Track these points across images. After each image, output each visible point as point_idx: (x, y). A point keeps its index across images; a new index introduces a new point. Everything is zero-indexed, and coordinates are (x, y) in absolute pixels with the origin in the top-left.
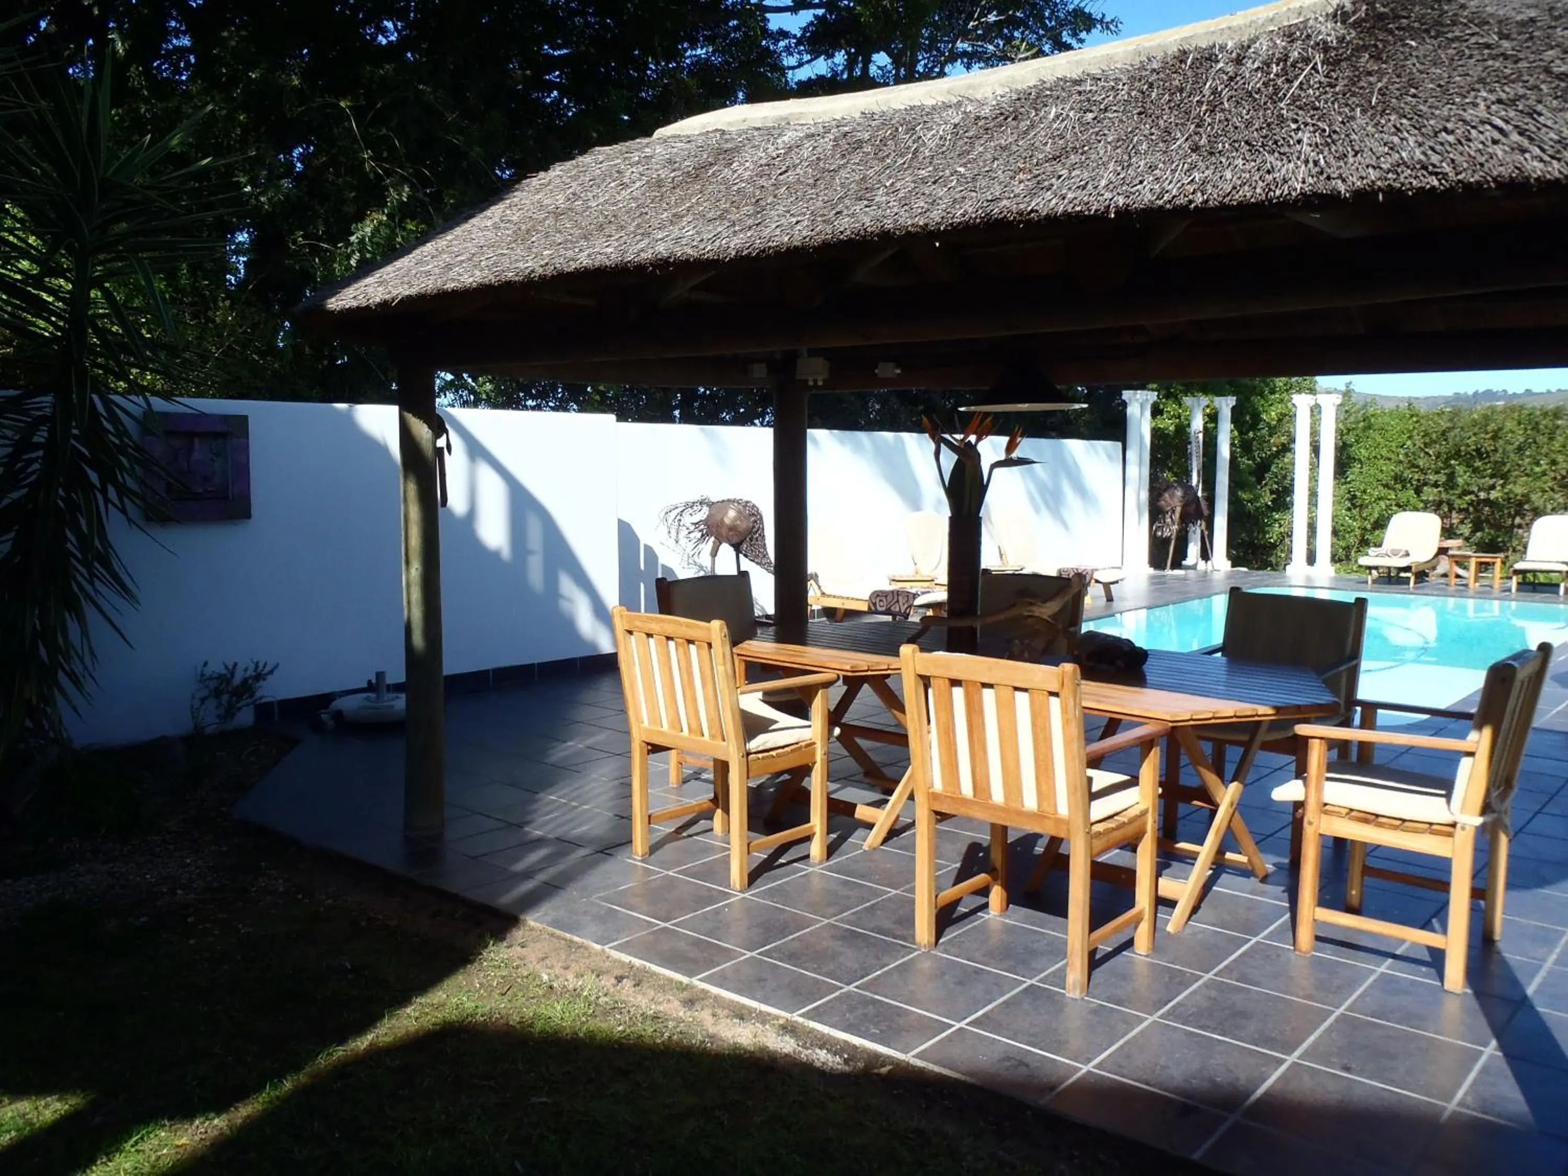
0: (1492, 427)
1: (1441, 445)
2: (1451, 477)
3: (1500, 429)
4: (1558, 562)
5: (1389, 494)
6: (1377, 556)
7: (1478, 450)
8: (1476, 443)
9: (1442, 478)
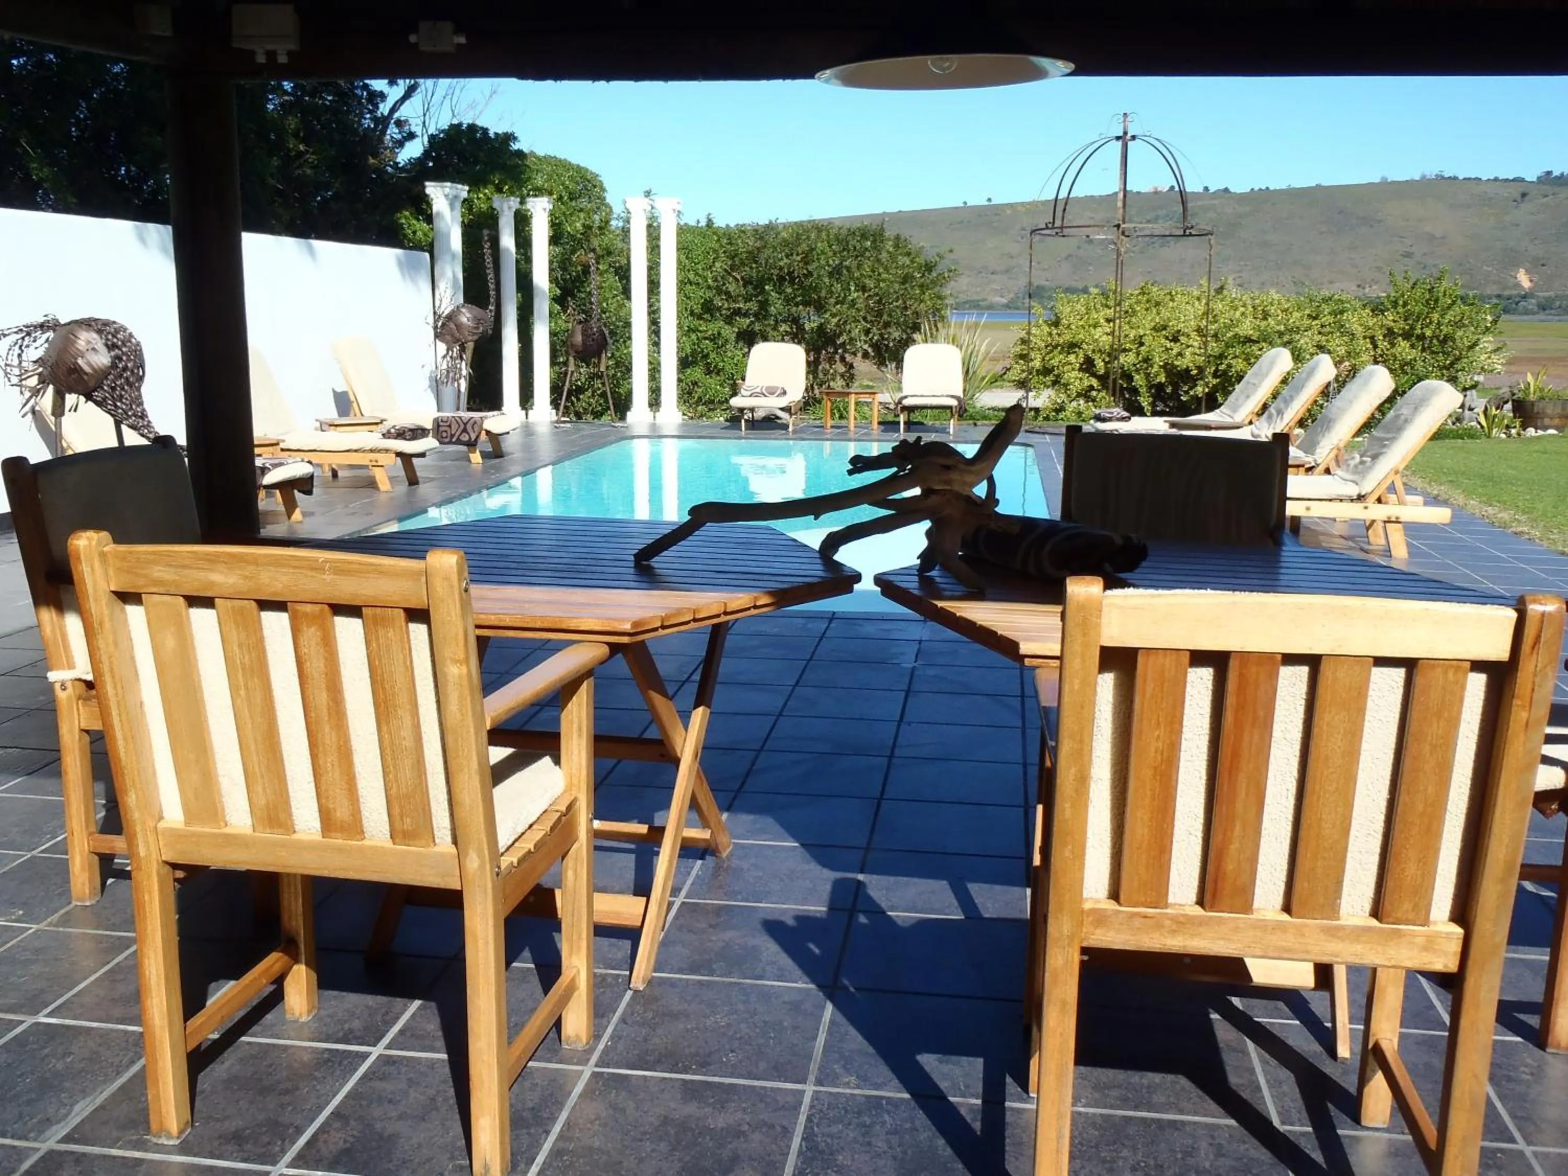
0: (804, 247)
1: (751, 268)
2: (764, 305)
3: (812, 250)
4: (948, 396)
5: (700, 325)
6: (751, 396)
7: (790, 273)
8: (790, 266)
9: (753, 306)
